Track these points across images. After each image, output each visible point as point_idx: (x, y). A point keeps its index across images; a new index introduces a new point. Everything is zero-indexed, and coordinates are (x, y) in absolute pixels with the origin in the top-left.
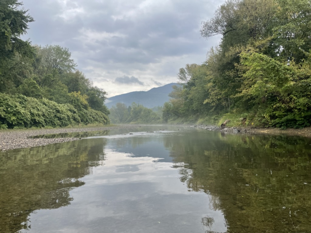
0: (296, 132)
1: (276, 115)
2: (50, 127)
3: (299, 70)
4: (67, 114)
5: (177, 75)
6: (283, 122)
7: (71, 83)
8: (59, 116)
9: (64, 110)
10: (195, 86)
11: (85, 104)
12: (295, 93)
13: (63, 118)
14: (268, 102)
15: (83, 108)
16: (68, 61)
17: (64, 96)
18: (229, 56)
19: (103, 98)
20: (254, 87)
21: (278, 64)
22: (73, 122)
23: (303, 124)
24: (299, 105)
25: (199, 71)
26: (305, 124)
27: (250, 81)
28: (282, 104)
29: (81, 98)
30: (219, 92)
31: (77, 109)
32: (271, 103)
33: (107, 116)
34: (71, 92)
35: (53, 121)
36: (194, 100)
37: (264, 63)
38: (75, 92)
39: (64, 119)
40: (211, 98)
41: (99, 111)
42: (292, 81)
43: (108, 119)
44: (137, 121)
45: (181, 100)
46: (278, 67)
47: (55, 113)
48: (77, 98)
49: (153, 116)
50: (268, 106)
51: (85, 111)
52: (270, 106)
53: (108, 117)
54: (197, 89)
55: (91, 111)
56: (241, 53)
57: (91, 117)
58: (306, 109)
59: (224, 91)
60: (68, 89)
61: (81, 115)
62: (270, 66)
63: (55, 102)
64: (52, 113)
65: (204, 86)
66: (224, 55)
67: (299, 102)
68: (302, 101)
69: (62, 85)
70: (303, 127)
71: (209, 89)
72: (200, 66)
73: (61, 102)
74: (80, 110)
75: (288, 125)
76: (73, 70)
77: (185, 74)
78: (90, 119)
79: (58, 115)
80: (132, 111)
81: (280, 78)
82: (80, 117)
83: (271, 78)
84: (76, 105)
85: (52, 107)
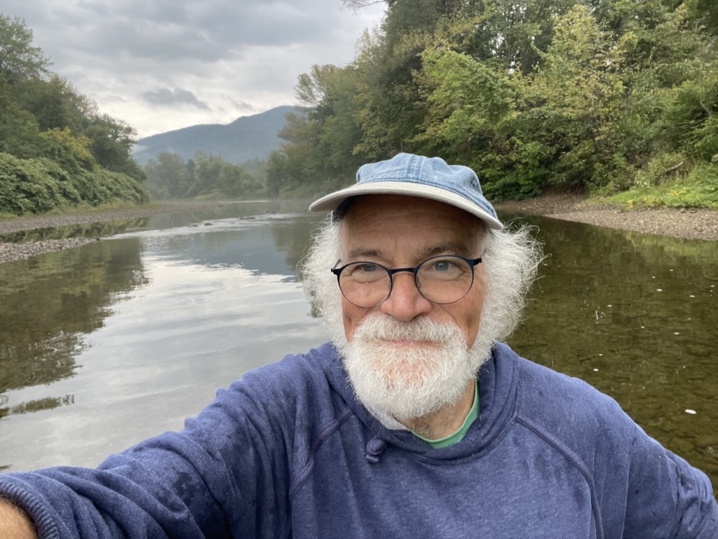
0: (519, 207)
1: (487, 176)
2: (9, 215)
3: (528, 87)
4: (46, 182)
5: (294, 90)
6: (497, 190)
7: (42, 107)
8: (26, 188)
9: (38, 175)
10: (333, 114)
11: (86, 158)
12: (520, 133)
13: (37, 193)
14: (472, 150)
15: (82, 166)
16: (27, 51)
17: (30, 141)
18: (400, 55)
19: (127, 142)
20: (447, 123)
21: (491, 76)
22: (63, 200)
23: (531, 191)
24: (525, 157)
25: (341, 81)
26: (534, 192)
27: (442, 108)
28: (497, 155)
29: (72, 143)
30: (381, 130)
31: (67, 170)
32: (478, 152)
33: (139, 184)
34: (47, 130)
35: (13, 201)
36: (332, 146)
37: (467, 73)
38: (55, 129)
39: (41, 195)
40: (366, 141)
41: (120, 172)
42: (516, 109)
43: (143, 191)
44: (212, 193)
45: (305, 145)
46: (492, 82)
47: (16, 182)
48: (64, 144)
49: (245, 181)
50: (473, 159)
51: (89, 174)
52: (476, 159)
53: (143, 187)
54: (337, 123)
55: (101, 173)
56: (424, 49)
57: (104, 188)
58: (537, 163)
59: (392, 127)
60: (38, 122)
61: (77, 184)
62: (477, 79)
63: (11, 157)
64: (9, 182)
65: (353, 116)
66: (391, 52)
67: (525, 151)
68: (531, 149)
69: (21, 111)
70: (530, 197)
71: (363, 123)
72: (342, 69)
73: (25, 155)
74: (76, 172)
75: (506, 194)
76: (42, 74)
77: (310, 86)
78: (101, 192)
79: (24, 185)
80: (198, 171)
81: (493, 104)
82: (78, 189)
83: (479, 105)
84: (63, 160)
85: (7, 167)
